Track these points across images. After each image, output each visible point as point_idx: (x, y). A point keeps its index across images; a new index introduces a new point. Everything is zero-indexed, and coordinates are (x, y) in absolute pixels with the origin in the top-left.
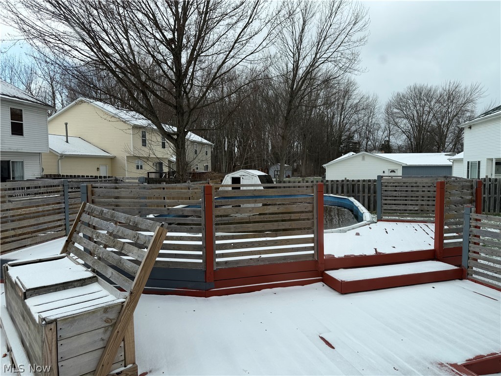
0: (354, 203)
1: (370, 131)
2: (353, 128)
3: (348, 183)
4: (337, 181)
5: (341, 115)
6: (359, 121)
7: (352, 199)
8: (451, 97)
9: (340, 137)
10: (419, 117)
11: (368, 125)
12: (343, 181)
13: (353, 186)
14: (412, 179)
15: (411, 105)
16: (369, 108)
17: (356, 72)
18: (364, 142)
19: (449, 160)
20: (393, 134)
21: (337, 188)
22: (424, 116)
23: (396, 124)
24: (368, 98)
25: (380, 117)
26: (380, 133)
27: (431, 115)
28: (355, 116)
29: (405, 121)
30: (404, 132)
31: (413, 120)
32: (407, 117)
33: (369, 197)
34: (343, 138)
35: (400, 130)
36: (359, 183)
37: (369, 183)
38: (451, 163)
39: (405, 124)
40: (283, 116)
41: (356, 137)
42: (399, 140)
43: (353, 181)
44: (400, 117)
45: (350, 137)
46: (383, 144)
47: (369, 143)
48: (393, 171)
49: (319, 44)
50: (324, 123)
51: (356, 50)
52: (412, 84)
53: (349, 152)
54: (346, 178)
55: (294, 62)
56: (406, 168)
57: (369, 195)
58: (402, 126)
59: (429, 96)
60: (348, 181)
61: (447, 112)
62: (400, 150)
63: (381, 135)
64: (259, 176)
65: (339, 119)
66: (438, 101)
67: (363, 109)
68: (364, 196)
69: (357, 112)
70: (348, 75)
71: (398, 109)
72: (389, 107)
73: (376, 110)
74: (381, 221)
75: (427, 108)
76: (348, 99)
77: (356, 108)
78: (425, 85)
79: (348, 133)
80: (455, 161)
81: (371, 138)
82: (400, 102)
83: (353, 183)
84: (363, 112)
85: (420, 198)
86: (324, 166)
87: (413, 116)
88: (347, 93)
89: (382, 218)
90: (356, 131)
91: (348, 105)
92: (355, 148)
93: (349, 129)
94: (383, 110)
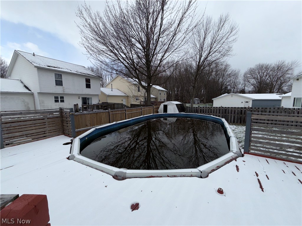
1: (235, 85)
3: (223, 108)
4: (217, 107)
5: (222, 79)
7: (224, 120)
8: (279, 68)
9: (222, 87)
10: (261, 77)
11: (234, 83)
12: (220, 107)
13: (226, 110)
15: (257, 73)
16: (235, 75)
17: (230, 56)
18: (233, 90)
19: (280, 97)
20: (247, 86)
21: (217, 111)
22: (264, 78)
23: (249, 81)
24: (235, 71)
25: (241, 79)
26: (240, 86)
28: (229, 79)
29: (253, 80)
30: (252, 85)
31: (258, 79)
32: (254, 78)
35: (250, 84)
36: (229, 109)
37: (235, 109)
41: (229, 87)
42: (250, 88)
43: (226, 107)
44: (251, 78)
45: (226, 88)
46: (241, 90)
47: (235, 90)
48: (247, 102)
49: (212, 44)
50: (215, 82)
51: (231, 45)
52: (258, 64)
53: (225, 93)
55: (200, 54)
56: (254, 101)
58: (252, 82)
59: (267, 68)
62: (249, 92)
64: (176, 104)
67: (233, 75)
69: (230, 77)
71: (250, 75)
72: (245, 74)
73: (239, 76)
74: (249, 154)
75: (265, 74)
76: (226, 72)
79: (225, 86)
80: (283, 97)
81: (236, 88)
82: (251, 72)
84: (233, 77)
86: (213, 99)
87: (258, 77)
88: (225, 70)
89: (249, 151)
90: (229, 85)
91: (226, 74)
92: (228, 92)
93: (226, 84)
94: (242, 76)
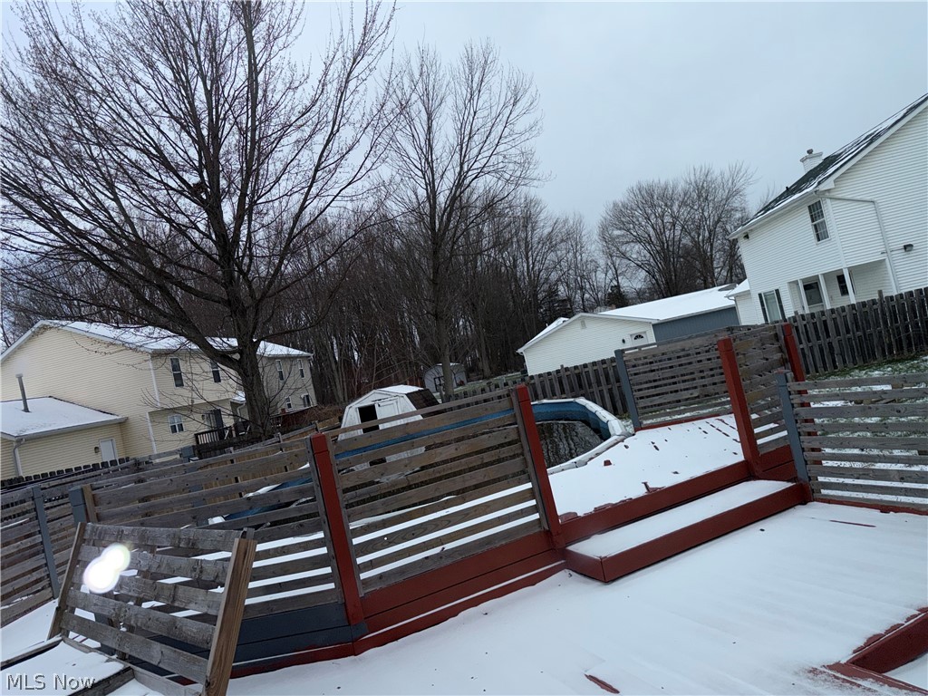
0: (587, 406)
1: (582, 277)
2: (554, 276)
3: (569, 373)
4: (549, 374)
5: (527, 259)
6: (559, 262)
7: (582, 401)
8: (702, 192)
9: (535, 295)
10: (659, 234)
11: (576, 267)
12: (558, 371)
13: (579, 376)
14: (673, 344)
15: (640, 219)
16: (570, 237)
17: (536, 183)
18: (578, 297)
19: (728, 297)
20: (623, 274)
21: (552, 386)
22: (667, 233)
23: (624, 255)
24: (566, 221)
25: (593, 249)
26: (601, 276)
27: (678, 228)
28: (551, 256)
29: (637, 247)
30: (640, 266)
31: (650, 242)
32: (638, 240)
33: (610, 391)
34: (540, 296)
35: (633, 264)
36: (586, 370)
37: (605, 366)
38: (733, 303)
39: (639, 253)
40: (428, 279)
41: (562, 291)
42: (634, 281)
43: (576, 367)
44: (627, 242)
45: (552, 293)
46: (609, 294)
47: (587, 296)
48: (638, 337)
49: (462, 147)
50: (503, 278)
51: (527, 146)
52: (634, 184)
53: (556, 319)
54: (562, 366)
55: (426, 184)
56: (659, 327)
57: (610, 386)
58: (634, 256)
59: (667, 197)
60: (567, 369)
61: (703, 218)
62: (642, 297)
63: (602, 279)
64: (407, 395)
65: (525, 265)
66: (683, 203)
67: (562, 241)
68: (601, 391)
69: (553, 248)
70: (523, 190)
71: (620, 229)
72: (604, 229)
73: (584, 239)
74: (642, 429)
75: (668, 219)
76: (533, 230)
77: (550, 242)
78: (656, 181)
79: (546, 287)
80: (737, 296)
81: (588, 286)
82: (621, 217)
83: (577, 371)
84: (563, 245)
85: (697, 375)
86: (519, 351)
87: (649, 235)
88: (528, 220)
89: (641, 423)
90: (559, 280)
91: (536, 240)
92: (565, 309)
93: (547, 279)
94: (596, 237)
